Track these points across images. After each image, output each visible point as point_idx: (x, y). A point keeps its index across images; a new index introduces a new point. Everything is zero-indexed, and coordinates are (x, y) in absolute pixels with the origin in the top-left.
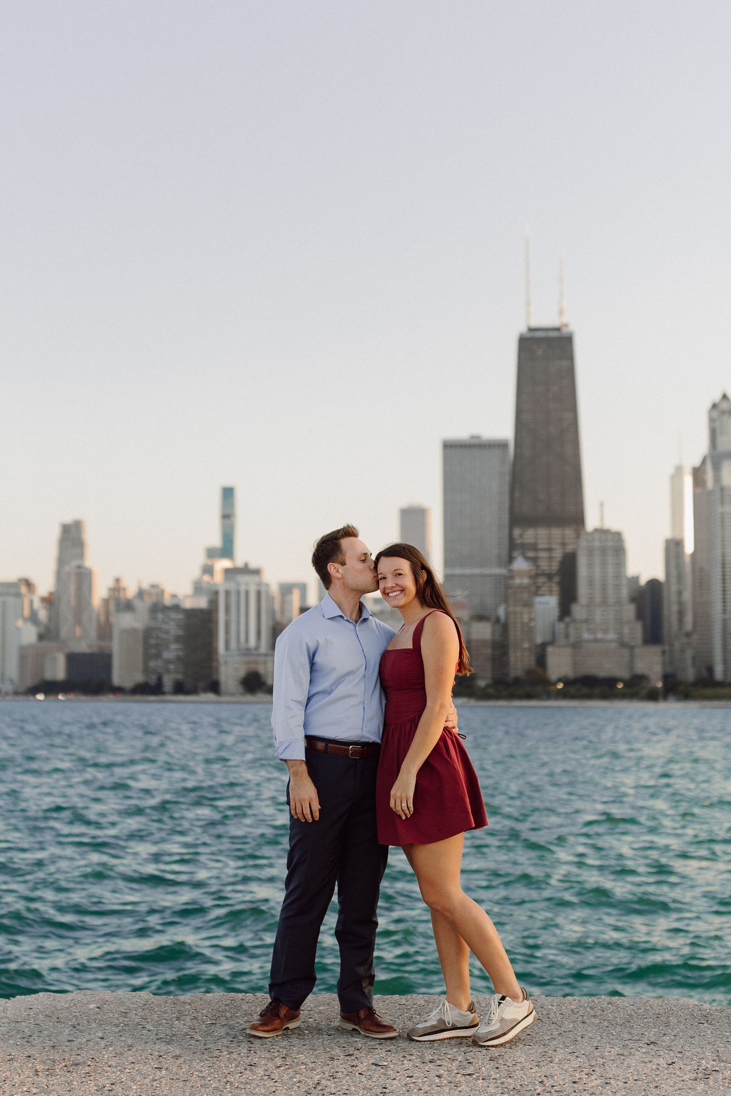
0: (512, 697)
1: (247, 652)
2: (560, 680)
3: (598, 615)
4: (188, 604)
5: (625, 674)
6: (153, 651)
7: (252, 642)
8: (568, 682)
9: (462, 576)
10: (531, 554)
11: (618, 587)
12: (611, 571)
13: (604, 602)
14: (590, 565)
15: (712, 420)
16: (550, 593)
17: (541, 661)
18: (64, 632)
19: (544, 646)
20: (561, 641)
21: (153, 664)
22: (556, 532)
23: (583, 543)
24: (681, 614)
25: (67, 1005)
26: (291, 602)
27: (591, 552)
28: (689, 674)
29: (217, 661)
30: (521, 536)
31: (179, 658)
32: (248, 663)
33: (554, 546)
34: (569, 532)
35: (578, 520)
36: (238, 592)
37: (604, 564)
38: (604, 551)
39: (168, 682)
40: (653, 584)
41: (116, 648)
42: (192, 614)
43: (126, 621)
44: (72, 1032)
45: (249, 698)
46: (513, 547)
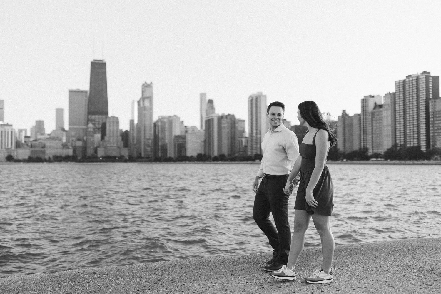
0: (88, 162)
1: (8, 149)
2: (101, 157)
3: (111, 139)
5: (118, 155)
7: (10, 146)
8: (103, 157)
9: (74, 128)
10: (93, 122)
11: (117, 132)
12: (115, 128)
13: (113, 136)
14: (110, 126)
15: (143, 88)
16: (99, 133)
17: (96, 152)
19: (97, 148)
20: (101, 146)
22: (101, 117)
23: (108, 120)
24: (133, 140)
26: (22, 135)
27: (110, 123)
28: (135, 155)
30: (91, 117)
32: (7, 152)
33: (100, 121)
34: (104, 117)
35: (106, 113)
36: (5, 132)
37: (113, 126)
38: (113, 122)
40: (126, 131)
45: (8, 162)
46: (88, 120)
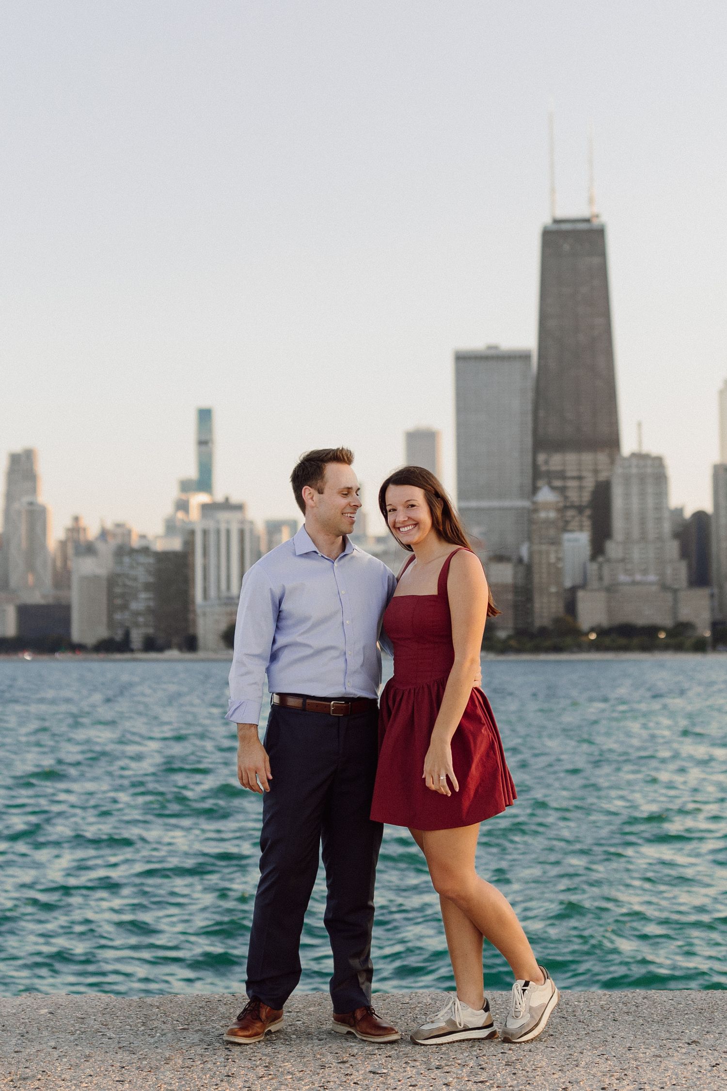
0: (537, 649)
1: (229, 601)
2: (592, 630)
3: (636, 553)
4: (160, 546)
5: (669, 622)
6: (118, 601)
7: (235, 590)
8: (602, 632)
9: (478, 510)
10: (558, 483)
11: (659, 520)
12: (650, 502)
13: (643, 538)
14: (627, 495)
16: (581, 528)
17: (571, 607)
18: (14, 580)
19: (573, 590)
20: (594, 584)
21: (118, 616)
22: (587, 458)
23: (619, 470)
25: (14, 1011)
27: (627, 479)
29: (194, 611)
30: (546, 462)
31: (150, 611)
32: (228, 614)
33: (584, 474)
34: (602, 457)
35: (612, 442)
36: (218, 532)
37: (643, 494)
38: (642, 479)
39: (137, 637)
40: (700, 517)
41: (76, 598)
42: (163, 557)
43: (87, 566)
44: (19, 1042)
46: (537, 474)
